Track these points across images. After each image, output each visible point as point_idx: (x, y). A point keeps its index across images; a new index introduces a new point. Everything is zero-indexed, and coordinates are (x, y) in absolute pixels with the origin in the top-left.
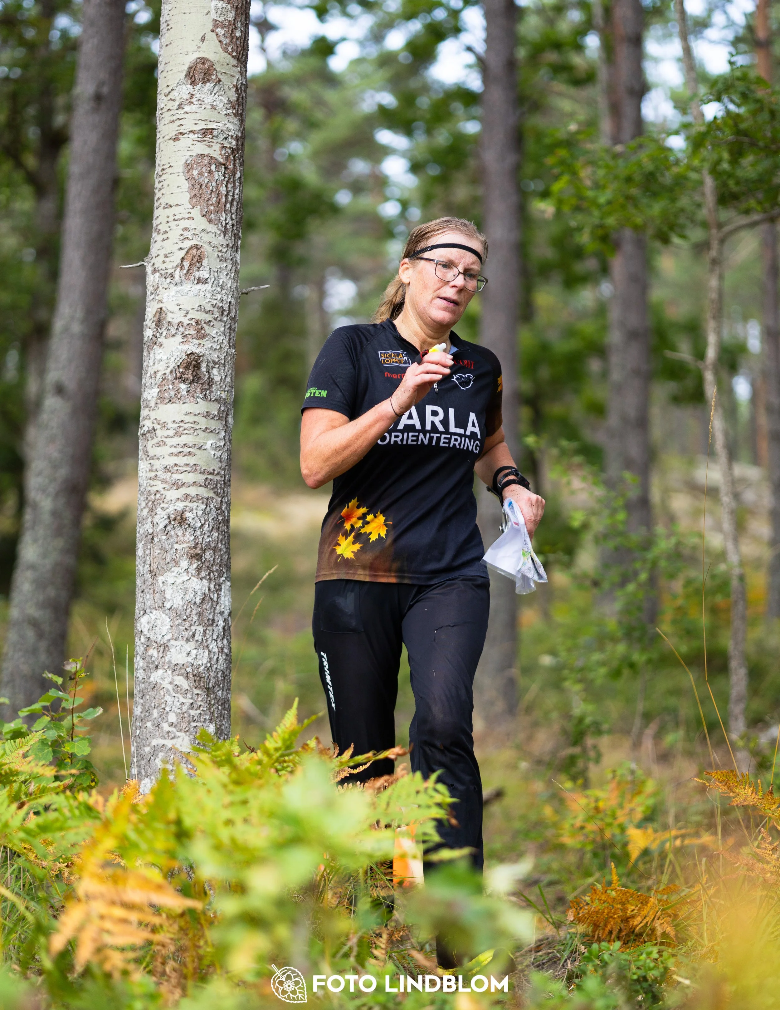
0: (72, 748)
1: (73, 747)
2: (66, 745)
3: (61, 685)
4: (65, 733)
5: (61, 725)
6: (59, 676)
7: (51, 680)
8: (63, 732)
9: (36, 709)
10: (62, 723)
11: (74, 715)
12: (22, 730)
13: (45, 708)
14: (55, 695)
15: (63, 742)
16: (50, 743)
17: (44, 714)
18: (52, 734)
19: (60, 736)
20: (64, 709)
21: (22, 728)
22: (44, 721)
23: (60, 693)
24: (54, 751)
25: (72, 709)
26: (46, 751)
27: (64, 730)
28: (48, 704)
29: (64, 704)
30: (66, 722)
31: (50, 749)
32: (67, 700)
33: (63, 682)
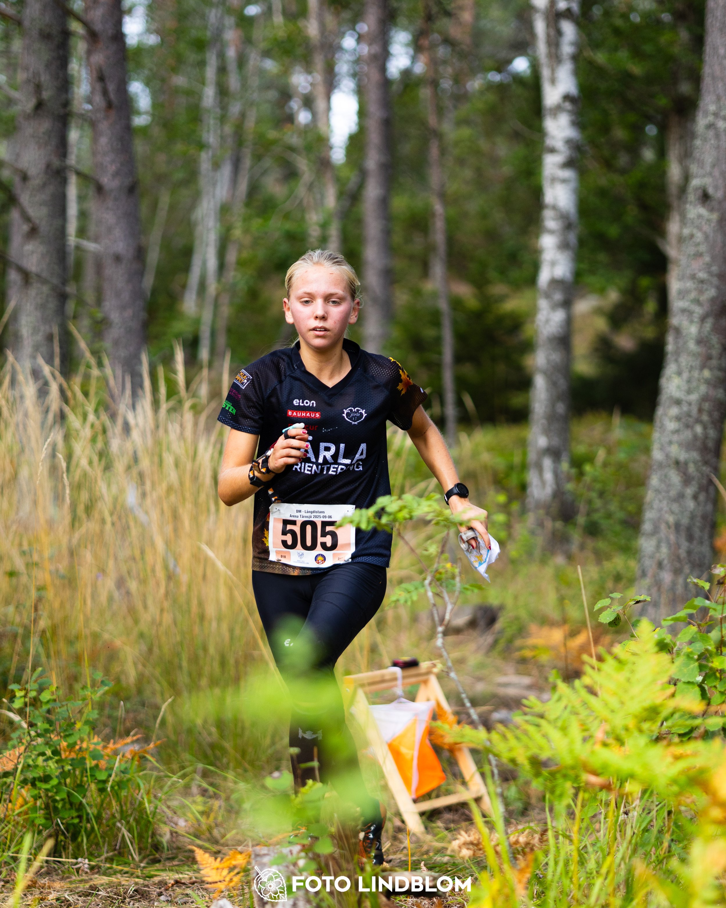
0: (720, 663)
1: (722, 663)
2: (715, 660)
3: (709, 591)
4: (713, 646)
5: (708, 637)
6: (706, 581)
7: (696, 585)
8: (710, 645)
9: (680, 617)
10: (709, 634)
11: (723, 625)
12: (665, 641)
13: (691, 616)
14: (701, 604)
15: (711, 655)
16: (696, 657)
17: (690, 623)
18: (699, 647)
19: (707, 650)
20: (712, 618)
21: (665, 639)
22: (691, 631)
23: (707, 601)
24: (701, 667)
25: (721, 619)
26: (692, 666)
27: (712, 643)
28: (694, 611)
29: (711, 613)
30: (715, 635)
31: (697, 664)
32: (715, 610)
33: (710, 587)
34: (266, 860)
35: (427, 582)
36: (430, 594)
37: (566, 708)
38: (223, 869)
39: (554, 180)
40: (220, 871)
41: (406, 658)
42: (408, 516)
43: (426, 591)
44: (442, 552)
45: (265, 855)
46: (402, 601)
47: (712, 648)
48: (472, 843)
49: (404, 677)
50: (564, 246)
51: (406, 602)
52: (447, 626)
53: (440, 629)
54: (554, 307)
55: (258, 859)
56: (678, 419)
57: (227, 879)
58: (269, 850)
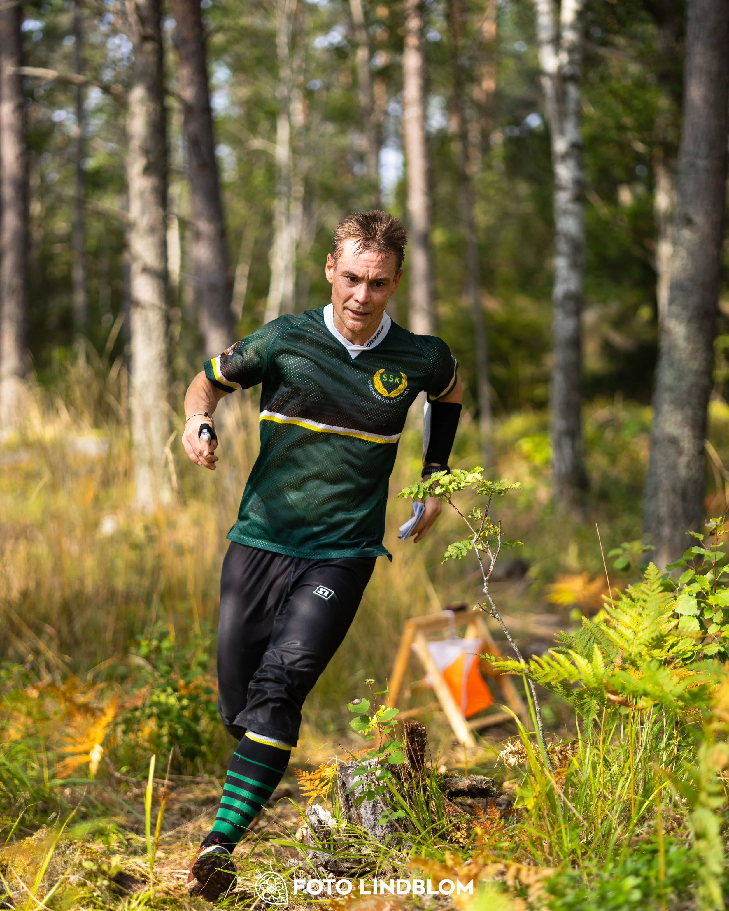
0: (715, 600)
2: (710, 597)
3: (703, 541)
5: (704, 578)
6: (700, 533)
7: (693, 537)
8: (706, 585)
9: (681, 563)
10: (705, 576)
12: (669, 583)
13: (689, 562)
14: (698, 552)
15: (707, 593)
16: (695, 595)
17: (688, 568)
18: (696, 588)
19: (704, 589)
20: (707, 563)
22: (689, 574)
23: (702, 549)
24: (699, 603)
25: (714, 563)
26: (691, 603)
27: (707, 583)
28: (692, 558)
29: (706, 559)
30: (709, 576)
31: (695, 601)
32: (709, 556)
33: (704, 538)
34: (350, 771)
35: (474, 541)
36: (477, 550)
37: (589, 640)
38: (316, 779)
39: (565, 212)
40: (313, 782)
41: (456, 603)
42: (456, 488)
43: (474, 548)
44: (486, 516)
45: (349, 767)
46: (454, 557)
47: (708, 587)
48: (517, 752)
49: (457, 619)
50: (574, 265)
51: (457, 557)
52: (490, 576)
53: (485, 579)
54: (568, 314)
55: (343, 770)
56: (672, 402)
57: (319, 788)
58: (352, 763)
